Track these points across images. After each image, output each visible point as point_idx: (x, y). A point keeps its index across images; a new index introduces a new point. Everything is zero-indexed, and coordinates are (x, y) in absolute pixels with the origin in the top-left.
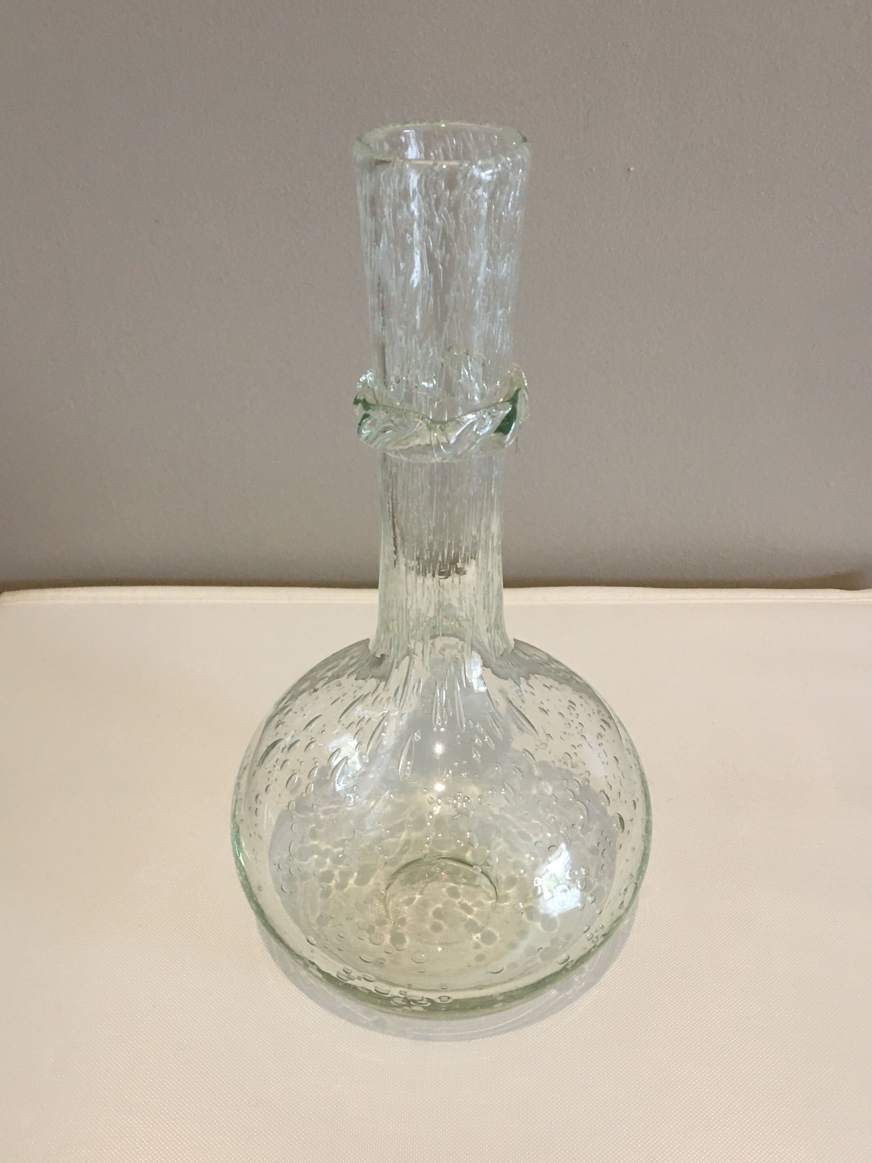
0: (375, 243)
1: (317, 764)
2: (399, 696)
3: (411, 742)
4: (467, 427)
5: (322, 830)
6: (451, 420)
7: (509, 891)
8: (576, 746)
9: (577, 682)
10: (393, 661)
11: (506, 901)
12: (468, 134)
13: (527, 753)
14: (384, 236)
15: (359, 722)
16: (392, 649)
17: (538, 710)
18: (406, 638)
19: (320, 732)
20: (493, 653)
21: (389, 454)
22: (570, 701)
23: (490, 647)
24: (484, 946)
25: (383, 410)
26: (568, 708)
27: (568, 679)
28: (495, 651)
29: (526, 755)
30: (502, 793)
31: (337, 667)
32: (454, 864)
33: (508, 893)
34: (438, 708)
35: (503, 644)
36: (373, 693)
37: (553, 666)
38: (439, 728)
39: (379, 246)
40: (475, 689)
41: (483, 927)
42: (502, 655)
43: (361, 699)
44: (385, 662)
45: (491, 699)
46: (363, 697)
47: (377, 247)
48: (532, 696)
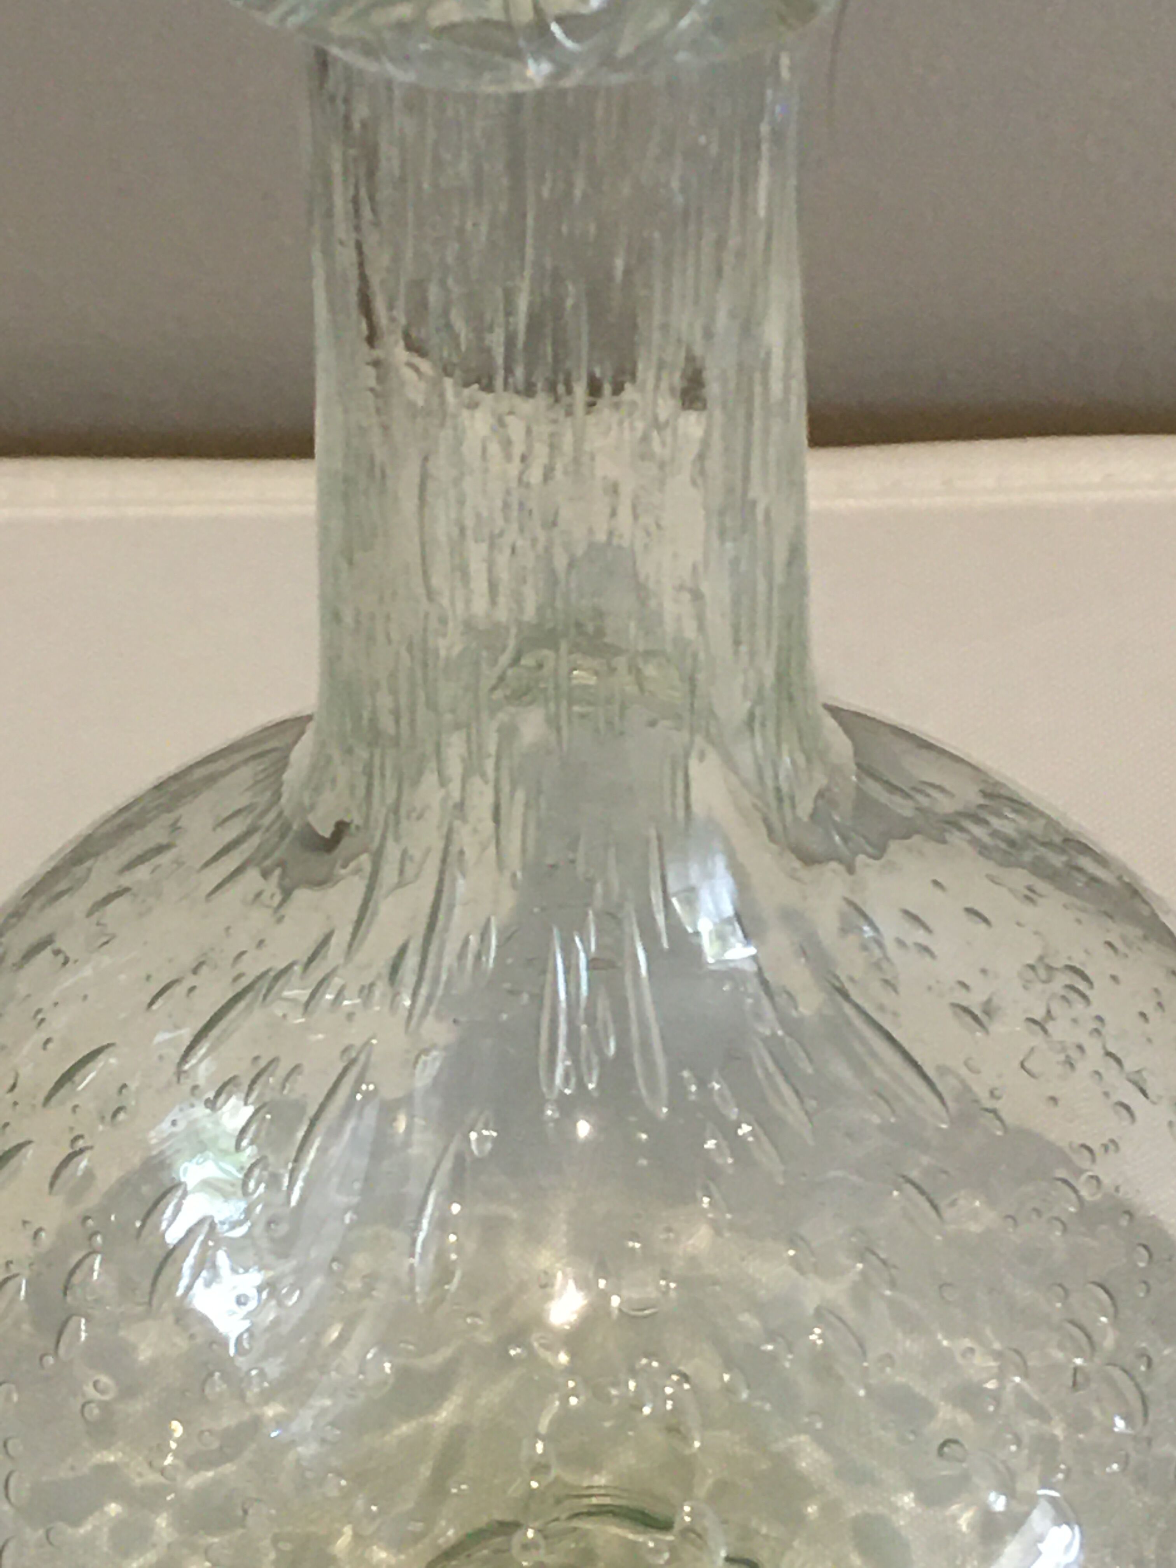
8: (1096, 1146)
13: (908, 1187)
21: (335, 50)
43: (264, 985)
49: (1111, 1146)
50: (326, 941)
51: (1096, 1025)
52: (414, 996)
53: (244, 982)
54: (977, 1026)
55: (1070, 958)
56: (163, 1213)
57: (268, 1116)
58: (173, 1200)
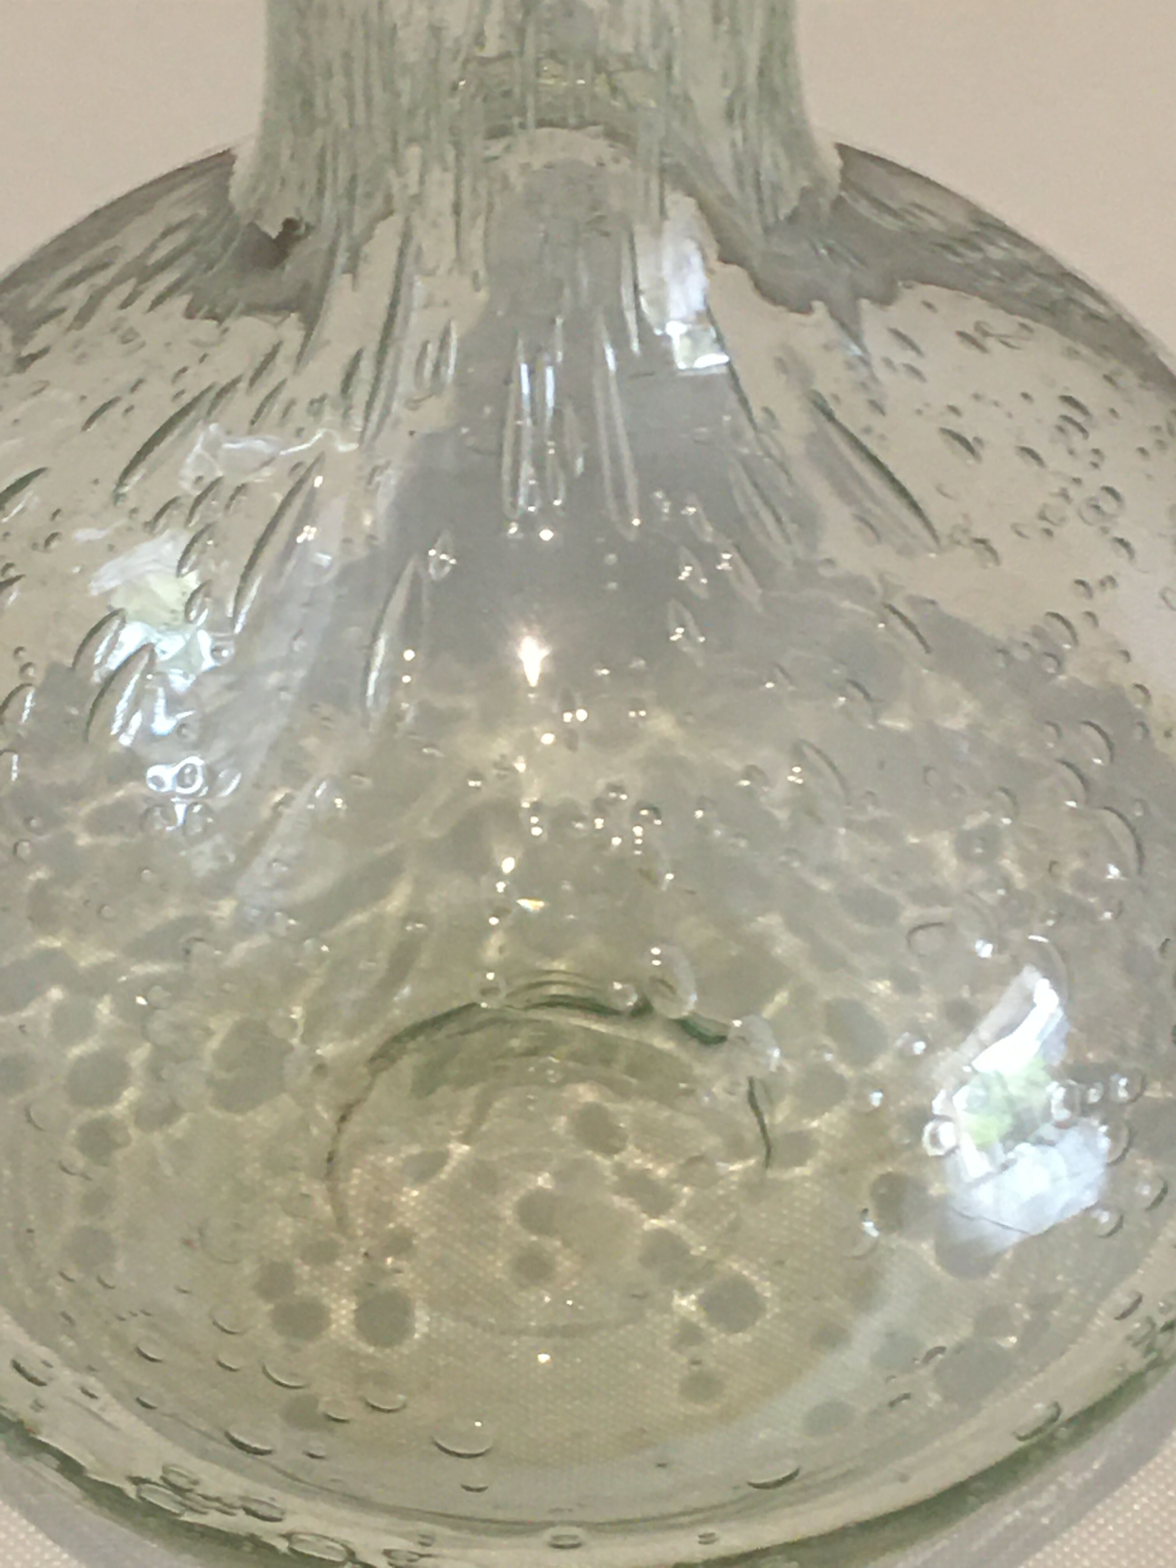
1: (31, 672)
2: (360, 394)
3: (416, 581)
5: (76, 893)
7: (815, 1124)
9: (1093, 316)
10: (334, 244)
11: (800, 1162)
13: (895, 621)
15: (199, 500)
16: (328, 195)
17: (939, 442)
18: (384, 148)
19: (41, 541)
20: (754, 206)
22: (1069, 400)
23: (741, 184)
24: (717, 1337)
26: (1061, 429)
27: (1054, 303)
28: (760, 201)
29: (888, 627)
30: (791, 778)
31: (105, 266)
32: (595, 1027)
33: (811, 1132)
34: (527, 445)
35: (793, 170)
36: (253, 381)
37: (995, 253)
38: (529, 524)
40: (681, 365)
41: (711, 1263)
42: (793, 218)
43: (205, 404)
44: (300, 252)
45: (744, 402)
46: (212, 394)
48: (916, 382)
49: (1110, 581)
50: (271, 357)
51: (1094, 458)
52: (367, 419)
53: (186, 399)
54: (967, 454)
55: (1067, 389)
56: (97, 649)
57: (210, 542)
58: (107, 635)
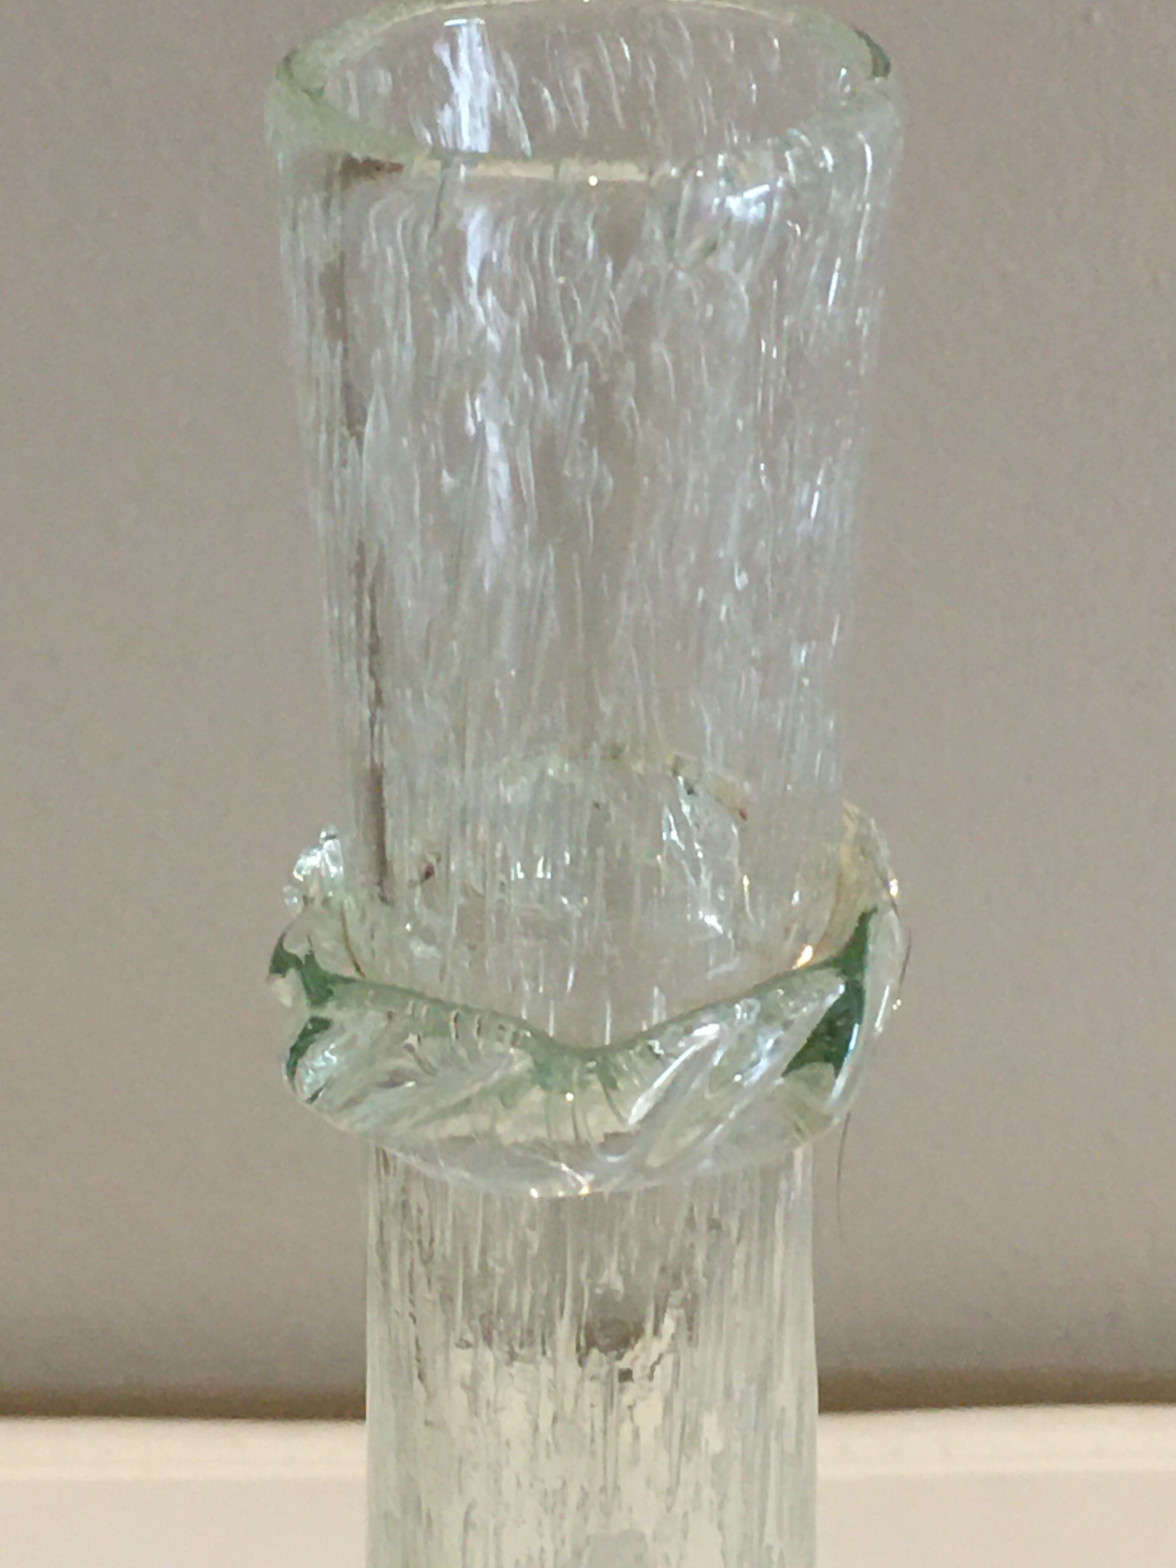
0: (345, 431)
4: (686, 1063)
6: (625, 1043)
12: (674, 29)
14: (377, 410)
25: (374, 1000)
39: (359, 438)
47: (352, 444)
